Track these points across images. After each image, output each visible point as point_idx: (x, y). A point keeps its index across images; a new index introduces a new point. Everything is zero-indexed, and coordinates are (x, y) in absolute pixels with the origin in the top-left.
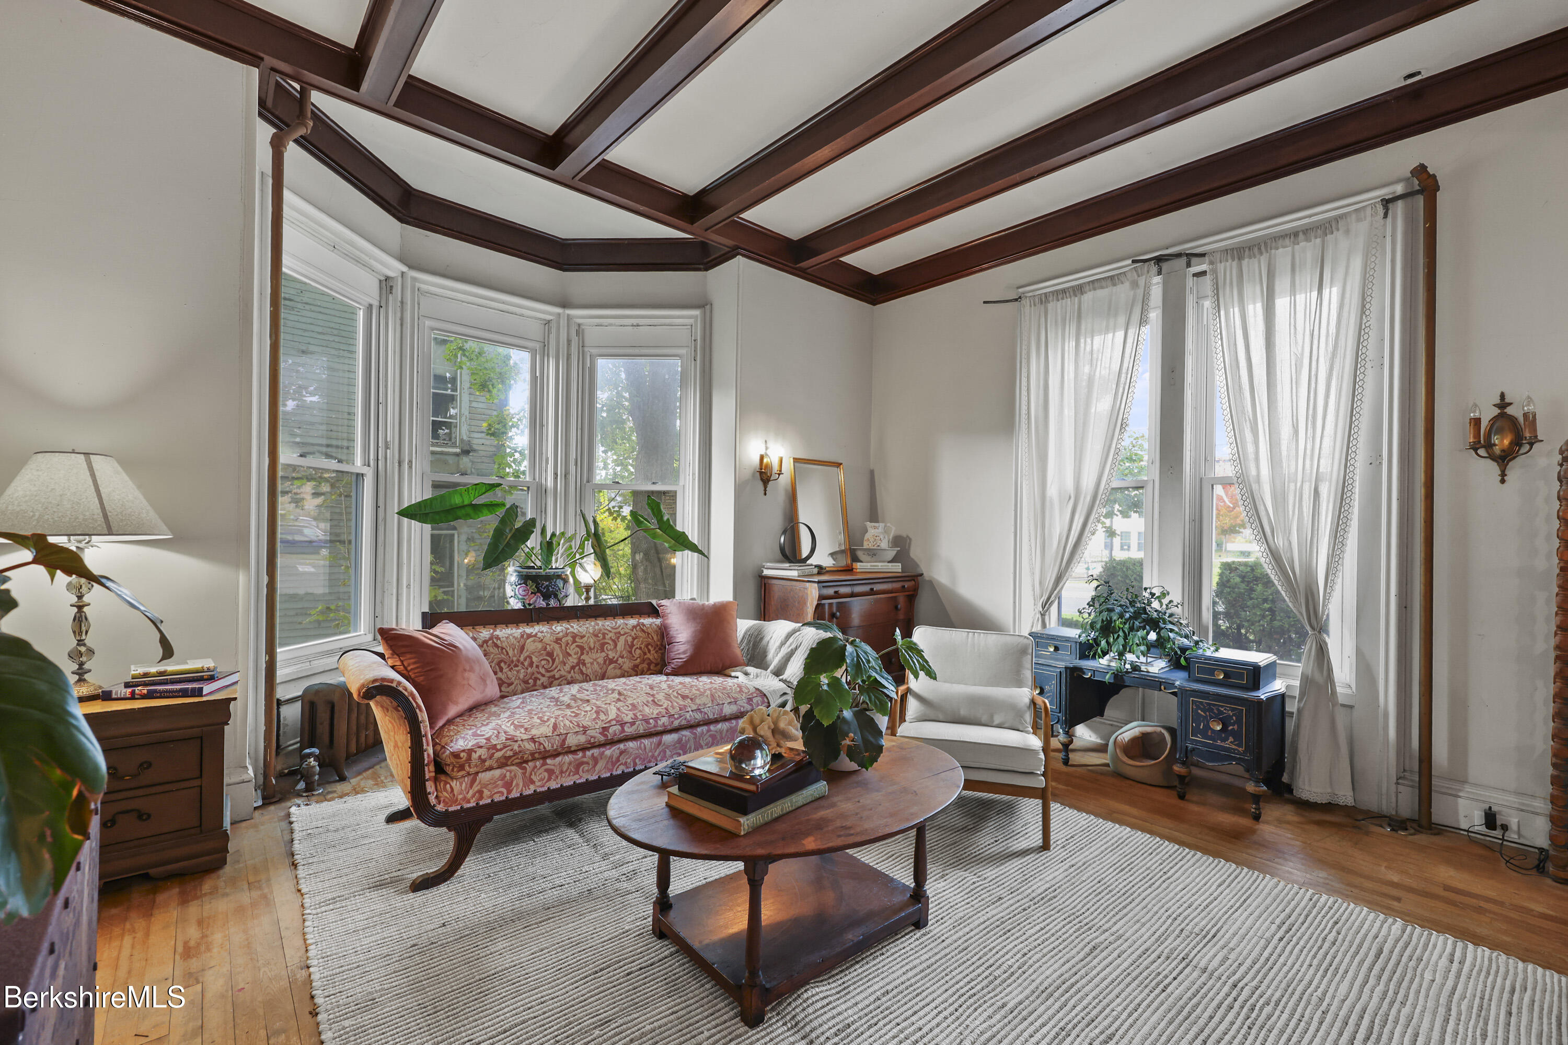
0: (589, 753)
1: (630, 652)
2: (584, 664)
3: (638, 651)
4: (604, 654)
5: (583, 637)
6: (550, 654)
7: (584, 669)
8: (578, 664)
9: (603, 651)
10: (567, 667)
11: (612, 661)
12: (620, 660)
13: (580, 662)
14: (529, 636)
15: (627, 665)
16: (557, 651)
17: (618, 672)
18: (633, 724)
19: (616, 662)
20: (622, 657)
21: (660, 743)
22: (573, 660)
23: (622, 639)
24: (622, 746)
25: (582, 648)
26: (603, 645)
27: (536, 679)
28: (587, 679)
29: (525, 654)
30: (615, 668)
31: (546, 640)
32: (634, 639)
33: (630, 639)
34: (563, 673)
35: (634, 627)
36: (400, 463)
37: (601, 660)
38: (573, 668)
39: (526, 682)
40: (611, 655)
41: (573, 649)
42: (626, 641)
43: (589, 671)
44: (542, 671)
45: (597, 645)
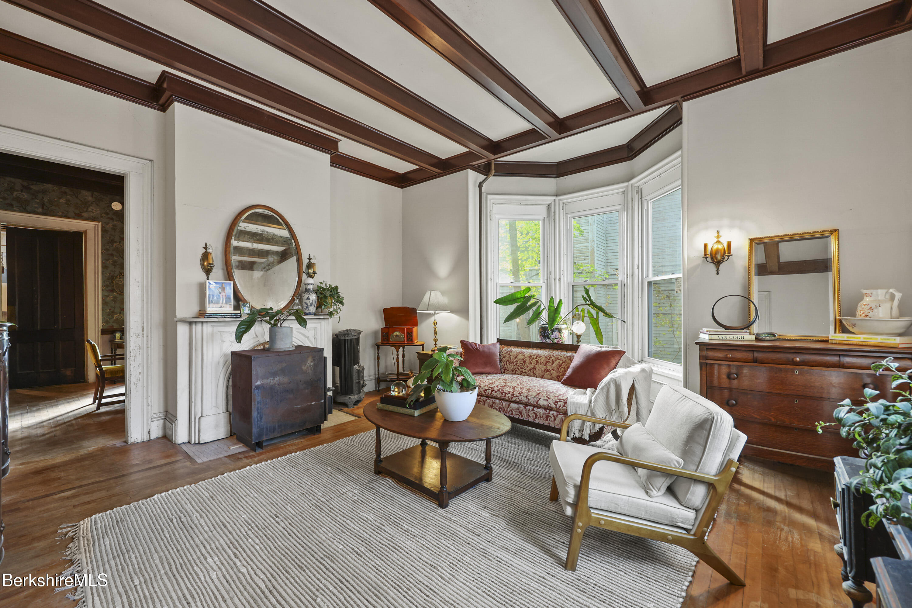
0: (482, 398)
1: (558, 369)
2: (535, 369)
3: (562, 369)
4: (546, 367)
5: (540, 357)
6: (524, 362)
7: (535, 371)
8: (533, 368)
9: (546, 365)
10: (529, 369)
11: (548, 371)
12: (552, 372)
13: (535, 368)
14: (522, 353)
15: (555, 374)
16: (528, 362)
17: (550, 377)
18: (496, 392)
19: (550, 372)
20: (553, 370)
21: (509, 406)
22: (532, 366)
23: (558, 361)
24: (494, 400)
25: (537, 361)
26: (547, 362)
27: (516, 371)
28: (535, 376)
29: (516, 359)
30: (548, 374)
31: (526, 356)
32: (563, 362)
33: (561, 362)
34: (526, 371)
35: (568, 357)
36: (555, 280)
37: (543, 369)
38: (531, 369)
39: (513, 371)
40: (549, 368)
41: (534, 362)
42: (559, 363)
43: (536, 373)
44: (519, 368)
45: (544, 362)
